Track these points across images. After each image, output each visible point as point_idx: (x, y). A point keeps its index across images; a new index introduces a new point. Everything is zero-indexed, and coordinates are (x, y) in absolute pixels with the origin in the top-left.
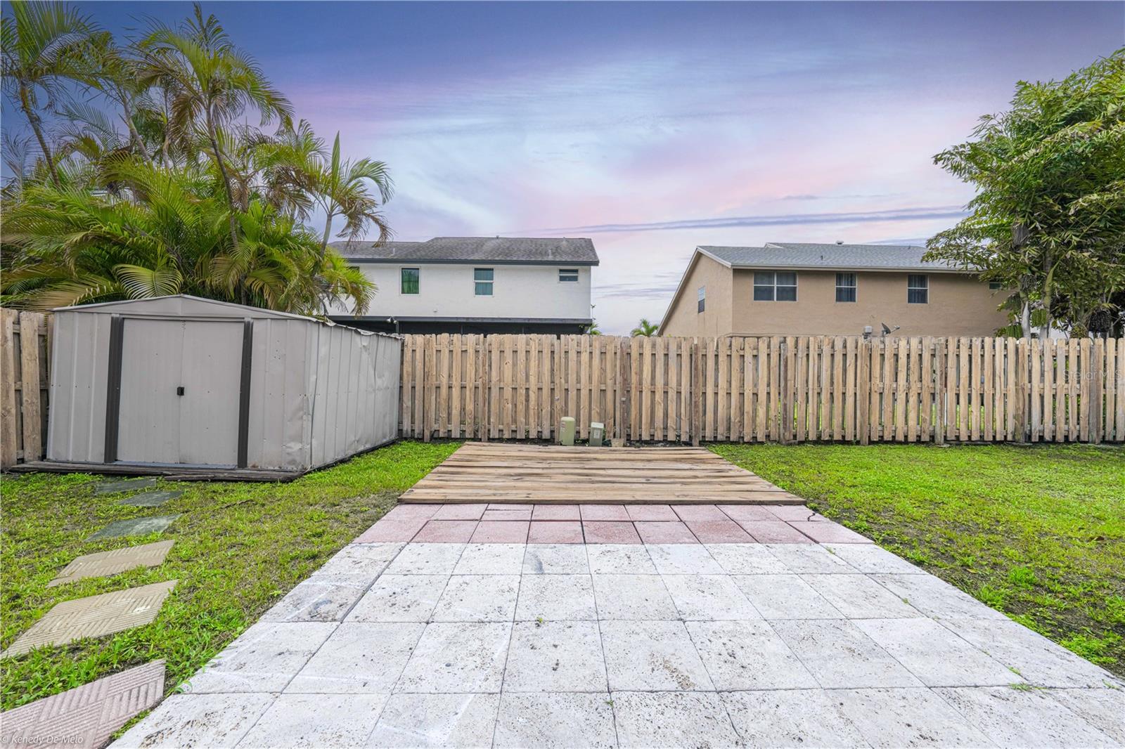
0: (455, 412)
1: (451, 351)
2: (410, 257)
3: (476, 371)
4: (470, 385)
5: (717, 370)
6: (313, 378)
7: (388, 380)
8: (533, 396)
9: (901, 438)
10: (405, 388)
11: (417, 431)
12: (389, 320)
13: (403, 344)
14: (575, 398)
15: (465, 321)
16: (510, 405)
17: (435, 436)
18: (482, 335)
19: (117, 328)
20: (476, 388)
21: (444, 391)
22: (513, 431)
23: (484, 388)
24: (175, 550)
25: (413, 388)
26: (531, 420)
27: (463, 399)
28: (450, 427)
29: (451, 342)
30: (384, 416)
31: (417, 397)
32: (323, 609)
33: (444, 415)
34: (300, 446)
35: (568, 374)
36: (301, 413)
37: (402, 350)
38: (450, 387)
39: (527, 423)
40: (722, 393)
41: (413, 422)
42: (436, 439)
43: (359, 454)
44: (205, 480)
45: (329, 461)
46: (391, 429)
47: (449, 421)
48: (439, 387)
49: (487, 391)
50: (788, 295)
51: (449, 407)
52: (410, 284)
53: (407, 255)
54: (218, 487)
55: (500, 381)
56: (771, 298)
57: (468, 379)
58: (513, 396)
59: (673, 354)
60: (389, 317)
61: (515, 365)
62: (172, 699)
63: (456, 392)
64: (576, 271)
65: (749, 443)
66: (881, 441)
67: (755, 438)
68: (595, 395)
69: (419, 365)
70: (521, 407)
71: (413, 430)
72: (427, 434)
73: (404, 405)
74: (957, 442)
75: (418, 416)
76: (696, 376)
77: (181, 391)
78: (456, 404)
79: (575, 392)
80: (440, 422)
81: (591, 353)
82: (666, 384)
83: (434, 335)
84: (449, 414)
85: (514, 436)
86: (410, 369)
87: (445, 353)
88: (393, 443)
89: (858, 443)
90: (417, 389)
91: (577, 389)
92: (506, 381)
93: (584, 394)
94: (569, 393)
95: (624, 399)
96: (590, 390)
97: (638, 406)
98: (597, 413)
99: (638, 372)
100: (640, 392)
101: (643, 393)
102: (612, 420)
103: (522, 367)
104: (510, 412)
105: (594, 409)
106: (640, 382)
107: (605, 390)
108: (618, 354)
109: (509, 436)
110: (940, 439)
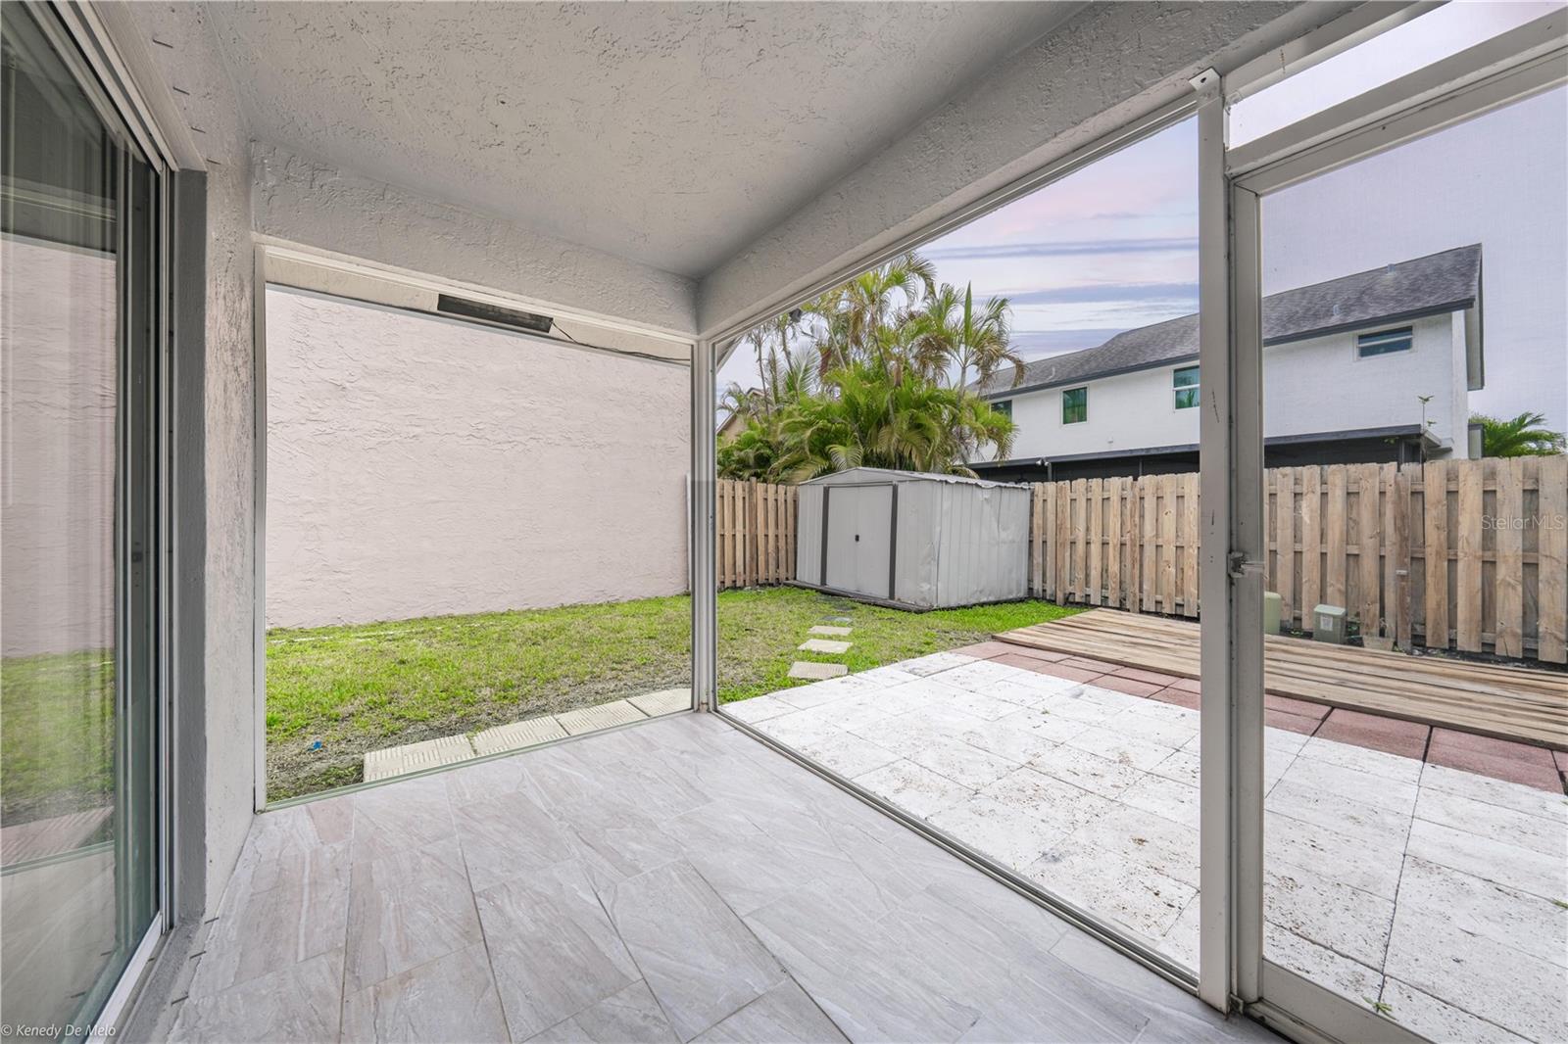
0: (1095, 574)
1: (1089, 500)
2: (1073, 376)
3: (1122, 524)
4: (1114, 540)
6: (938, 529)
7: (1016, 533)
10: (1035, 543)
11: (1049, 592)
12: (1039, 463)
13: (1032, 494)
14: (1290, 565)
15: (1143, 453)
16: (1173, 570)
17: (1071, 599)
18: (1131, 478)
19: (826, 491)
20: (1123, 544)
21: (1080, 547)
22: (1177, 605)
23: (1133, 545)
24: (852, 632)
25: (1044, 542)
27: (1104, 557)
28: (1089, 591)
29: (1088, 489)
30: (1010, 571)
31: (1048, 553)
32: (916, 671)
33: (1081, 576)
34: (929, 586)
35: (1275, 529)
36: (929, 559)
37: (1032, 501)
38: (1088, 543)
41: (1044, 582)
42: (1072, 603)
43: (982, 605)
44: (869, 604)
45: (953, 604)
46: (1019, 585)
47: (1086, 584)
48: (1075, 543)
49: (1137, 549)
51: (1087, 567)
52: (1075, 409)
53: (1070, 373)
54: (877, 609)
55: (1157, 536)
57: (1111, 534)
58: (1177, 557)
60: (1038, 459)
61: (1179, 515)
62: (849, 676)
63: (1095, 549)
64: (1407, 330)
69: (1051, 517)
70: (1191, 574)
71: (1044, 591)
72: (1060, 596)
73: (1035, 562)
75: (1050, 574)
77: (857, 538)
78: (1096, 563)
79: (1291, 556)
80: (1076, 583)
83: (1068, 481)
84: (1087, 576)
85: (1179, 612)
86: (1041, 522)
87: (1082, 504)
88: (1021, 600)
90: (1048, 543)
91: (1295, 552)
92: (1166, 537)
93: (1310, 559)
94: (1278, 556)
95: (1404, 572)
96: (1322, 554)
97: (1445, 588)
98: (1340, 591)
99: (1444, 523)
100: (1449, 561)
101: (1461, 566)
102: (1378, 605)
103: (1192, 517)
104: (1172, 579)
105: (1332, 585)
106: (1451, 543)
107: (1357, 555)
108: (1388, 494)
109: (1172, 610)
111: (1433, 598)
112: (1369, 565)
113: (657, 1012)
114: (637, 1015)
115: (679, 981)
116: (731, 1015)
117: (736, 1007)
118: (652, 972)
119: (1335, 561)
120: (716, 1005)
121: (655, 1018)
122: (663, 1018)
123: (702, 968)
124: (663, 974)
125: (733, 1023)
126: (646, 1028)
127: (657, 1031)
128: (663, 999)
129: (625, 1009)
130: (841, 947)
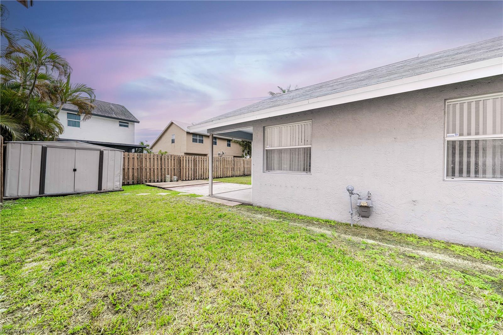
0: (131, 177)
1: (129, 158)
3: (137, 164)
4: (135, 168)
5: (199, 163)
8: (155, 171)
9: (229, 176)
14: (167, 171)
16: (149, 174)
19: (44, 150)
20: (137, 169)
26: (155, 177)
27: (133, 172)
34: (119, 183)
36: (119, 175)
39: (154, 178)
40: (200, 169)
47: (128, 179)
49: (141, 169)
50: (201, 141)
55: (145, 167)
56: (197, 142)
57: (135, 166)
58: (149, 171)
59: (190, 160)
63: (131, 170)
64: (128, 123)
65: (205, 179)
66: (226, 177)
67: (206, 178)
68: (172, 170)
70: (152, 174)
74: (236, 176)
76: (195, 165)
77: (75, 170)
78: (131, 174)
79: (167, 169)
82: (189, 167)
89: (223, 178)
95: (179, 171)
97: (183, 173)
99: (183, 164)
101: (184, 169)
107: (175, 169)
110: (234, 176)
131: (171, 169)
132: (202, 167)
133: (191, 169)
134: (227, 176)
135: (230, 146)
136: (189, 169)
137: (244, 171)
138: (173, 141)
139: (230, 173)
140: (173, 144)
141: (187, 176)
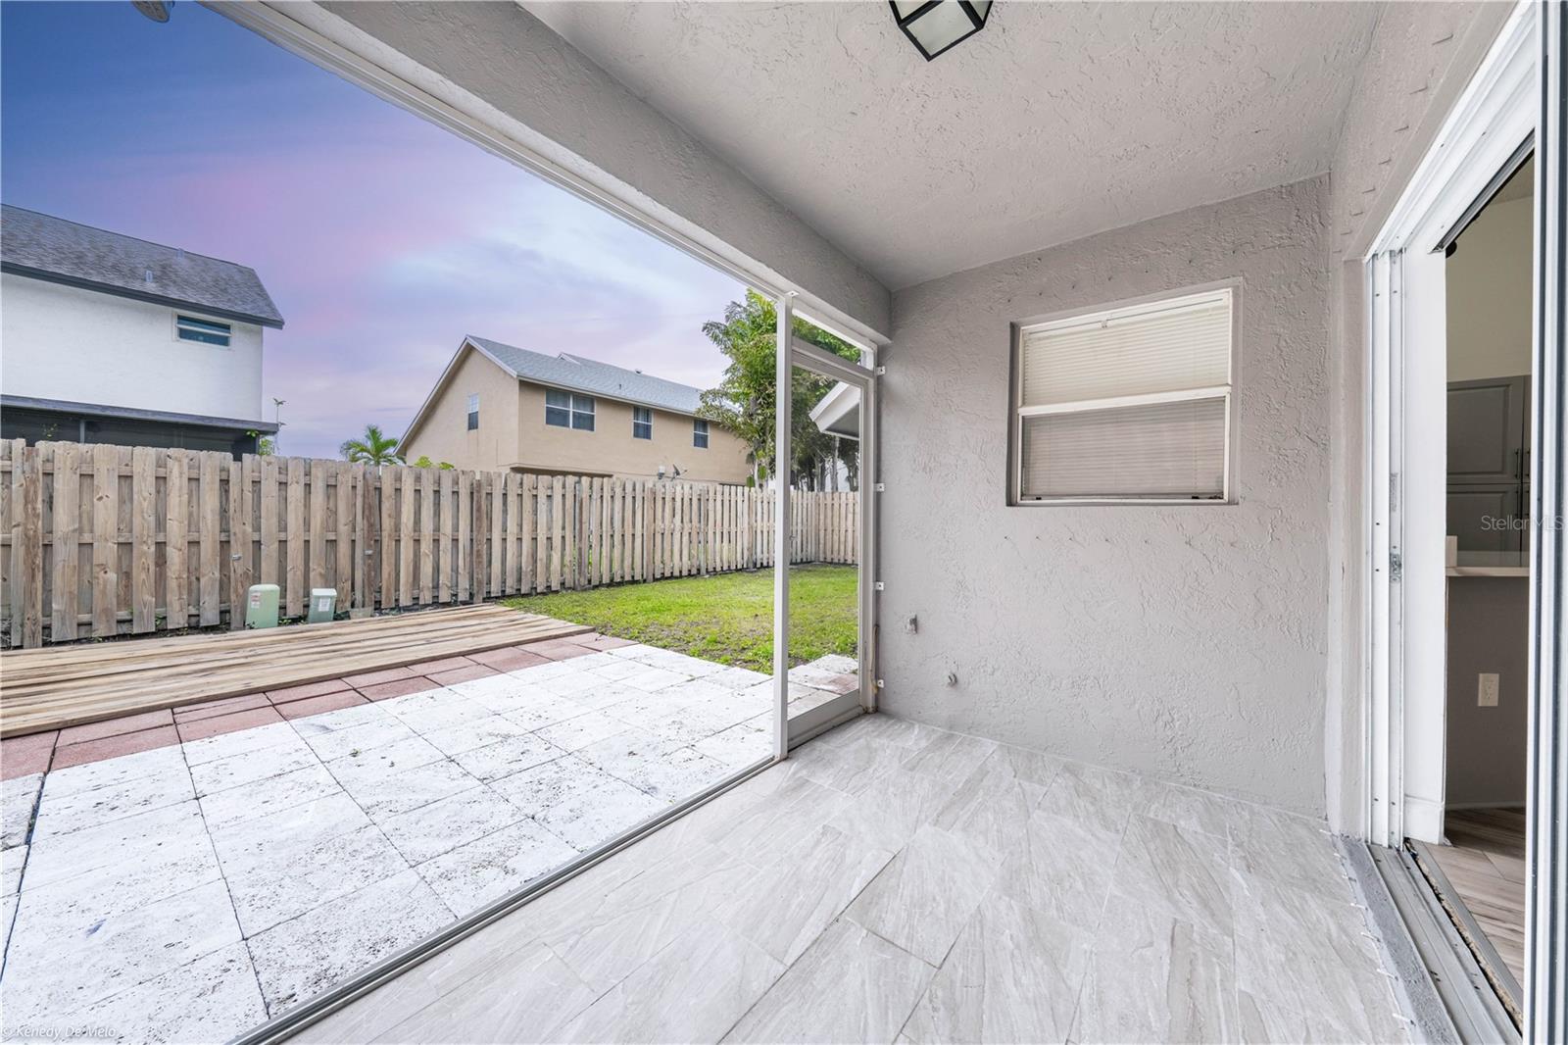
5: (504, 511)
8: (173, 555)
9: (676, 573)
14: (275, 554)
16: (112, 576)
18: (22, 441)
23: (31, 546)
26: (172, 598)
35: (259, 518)
39: (160, 605)
40: (511, 539)
49: (40, 551)
50: (586, 423)
55: (79, 530)
56: (566, 425)
58: (120, 557)
59: (446, 492)
61: (124, 501)
64: (227, 328)
65: (543, 593)
66: (663, 578)
67: (549, 587)
70: (143, 577)
76: (479, 519)
79: (275, 546)
81: (308, 486)
82: (437, 529)
89: (644, 581)
91: (280, 541)
92: (98, 530)
93: (294, 548)
94: (262, 547)
95: (370, 552)
96: (305, 541)
97: (393, 561)
98: (321, 574)
99: (393, 514)
100: (396, 541)
101: (402, 543)
102: (350, 582)
103: (145, 504)
104: (112, 589)
105: (314, 569)
106: (397, 528)
107: (335, 541)
108: (358, 488)
109: (110, 629)
110: (703, 571)
111: (387, 569)
112: (343, 548)
113: (925, 1001)
114: (938, 1018)
115: (887, 996)
116: (896, 946)
117: (886, 944)
118: (891, 1027)
119: (317, 547)
120: (893, 959)
121: (931, 1001)
122: (927, 995)
123: (863, 983)
124: (886, 1014)
125: (902, 942)
126: (944, 1003)
127: (940, 993)
128: (911, 1002)
129: (940, 1032)
130: (798, 888)
131: (307, 542)
132: (526, 528)
133: (455, 541)
134: (667, 574)
135: (705, 445)
136: (436, 541)
137: (752, 548)
138: (473, 423)
139: (685, 558)
140: (472, 431)
141: (426, 580)
